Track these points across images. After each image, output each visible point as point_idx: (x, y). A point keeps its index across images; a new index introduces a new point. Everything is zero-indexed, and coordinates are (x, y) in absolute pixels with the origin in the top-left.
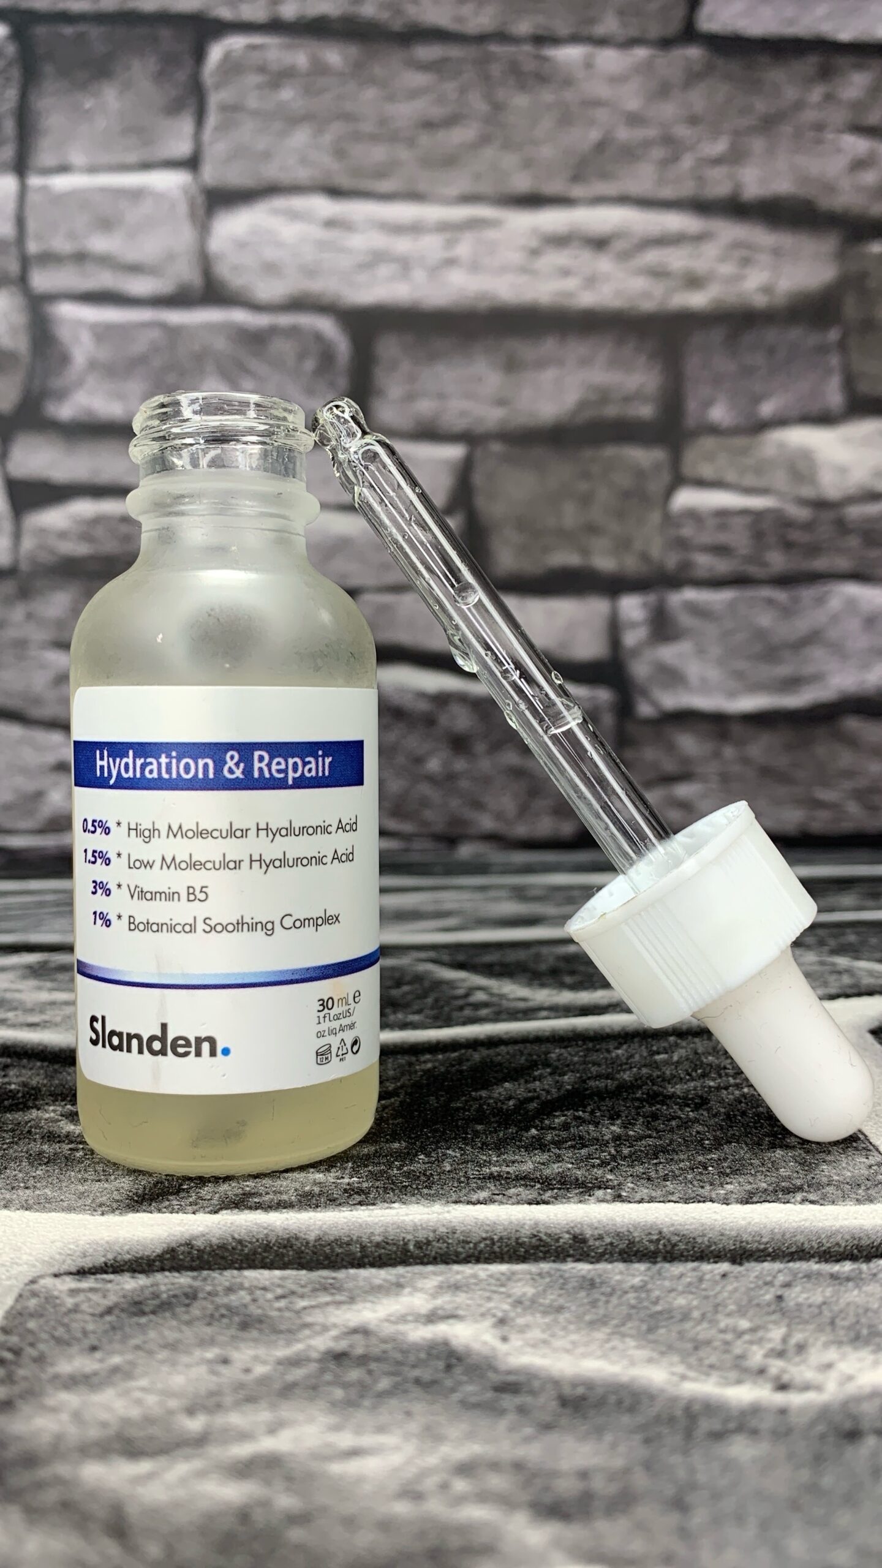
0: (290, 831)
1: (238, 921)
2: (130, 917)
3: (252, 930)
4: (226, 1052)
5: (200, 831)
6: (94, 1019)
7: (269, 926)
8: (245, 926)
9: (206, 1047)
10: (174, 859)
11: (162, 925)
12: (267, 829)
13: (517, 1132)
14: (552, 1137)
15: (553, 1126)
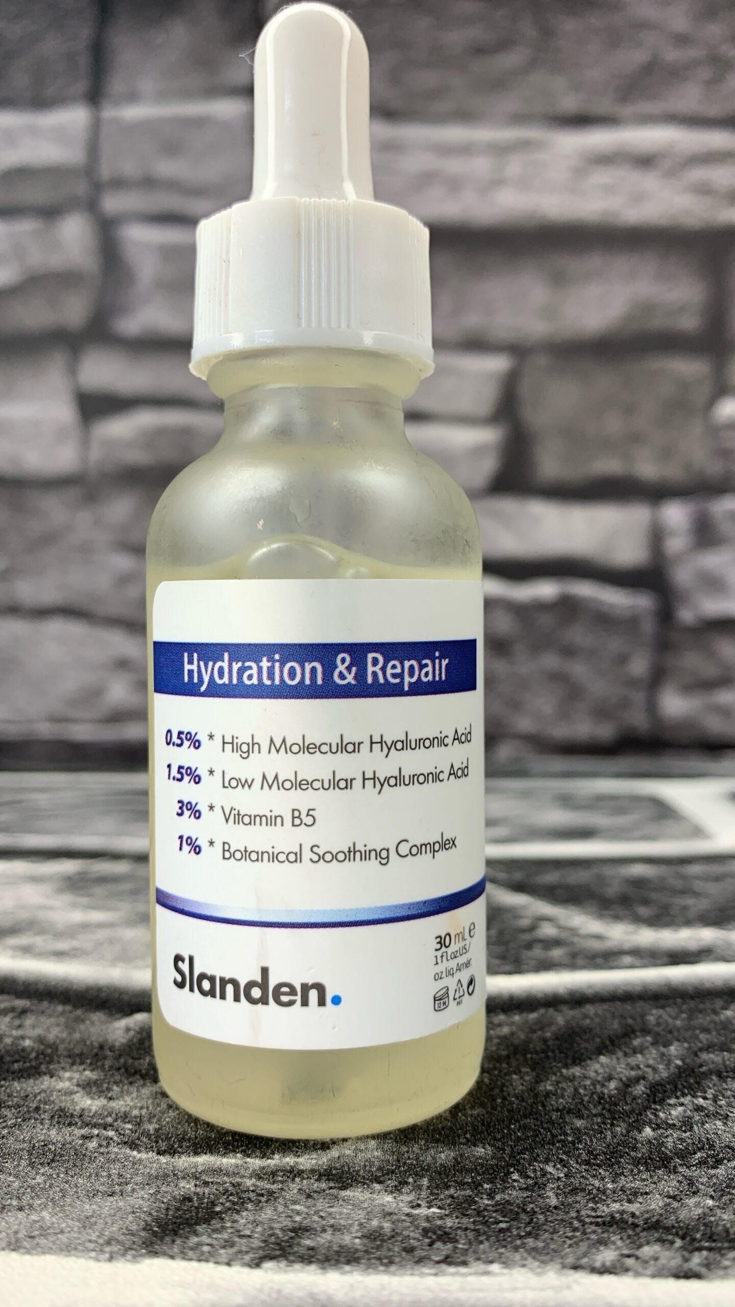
0: (405, 744)
1: (349, 848)
2: (224, 843)
3: (365, 859)
4: (337, 1000)
5: (306, 745)
6: (178, 959)
7: (384, 854)
8: (358, 854)
9: (313, 995)
10: (276, 777)
11: (262, 853)
12: (381, 743)
13: (628, 1132)
14: (674, 1142)
15: (671, 1122)
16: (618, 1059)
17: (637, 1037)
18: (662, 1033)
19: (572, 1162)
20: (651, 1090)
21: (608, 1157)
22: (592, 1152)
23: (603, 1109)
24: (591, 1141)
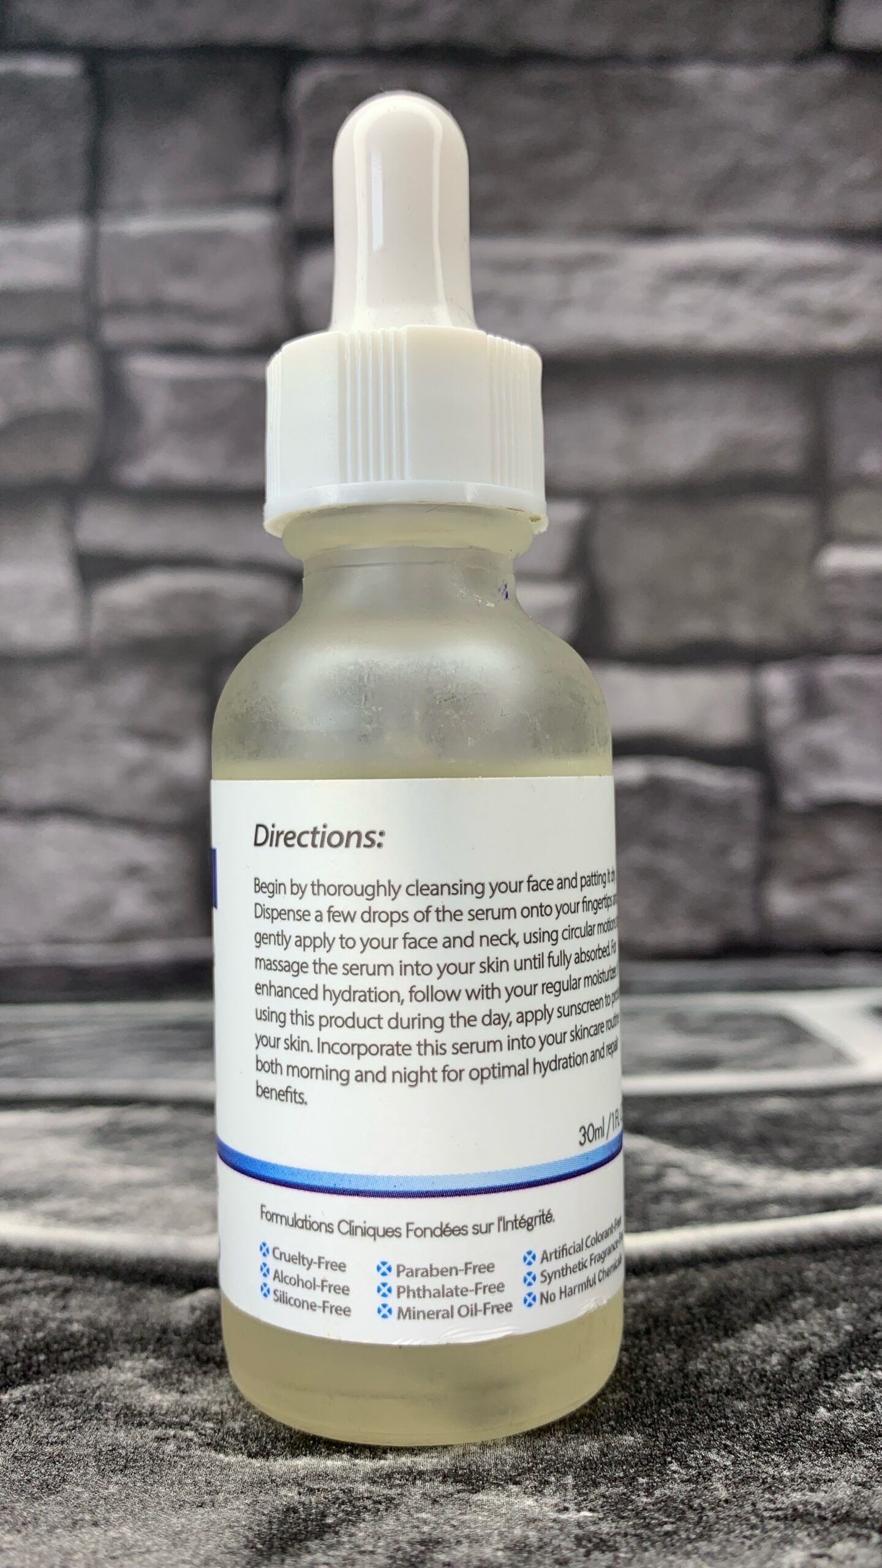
13: (799, 1414)
14: (855, 1423)
15: (849, 1401)
16: (777, 1327)
17: (795, 1298)
18: (826, 1292)
19: (738, 1448)
20: (821, 1364)
21: (780, 1441)
22: (760, 1436)
23: (767, 1388)
24: (758, 1424)
